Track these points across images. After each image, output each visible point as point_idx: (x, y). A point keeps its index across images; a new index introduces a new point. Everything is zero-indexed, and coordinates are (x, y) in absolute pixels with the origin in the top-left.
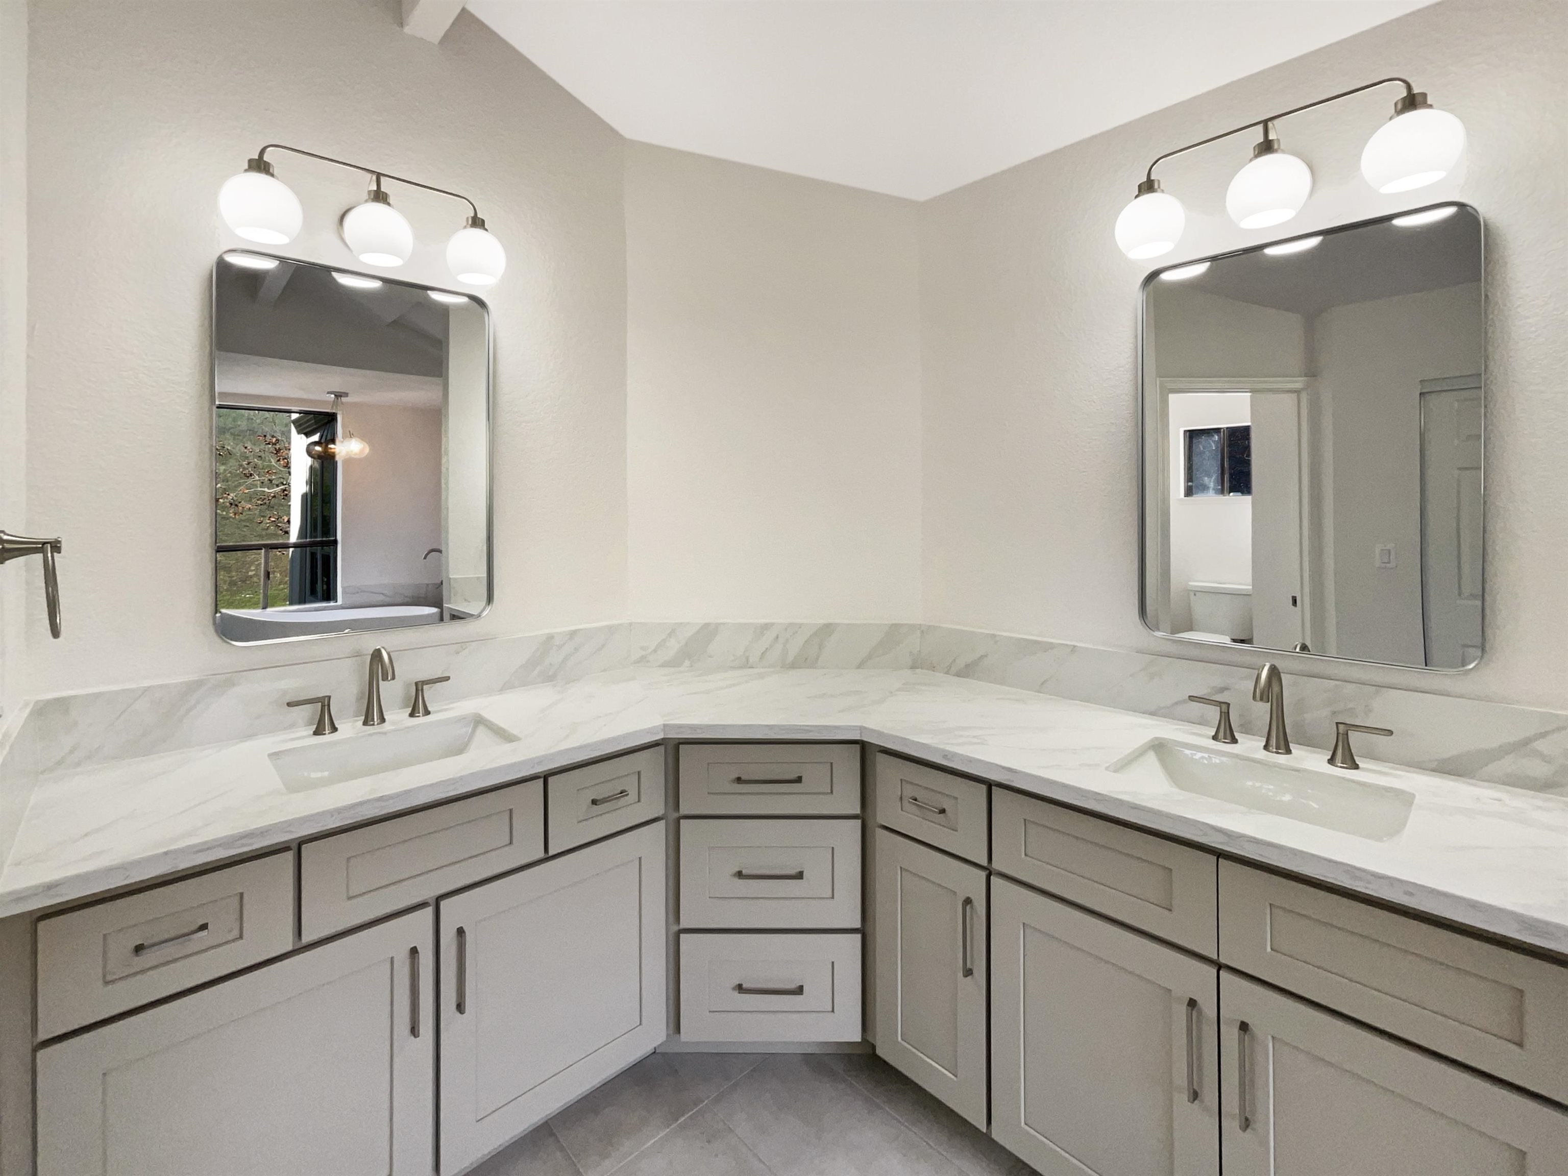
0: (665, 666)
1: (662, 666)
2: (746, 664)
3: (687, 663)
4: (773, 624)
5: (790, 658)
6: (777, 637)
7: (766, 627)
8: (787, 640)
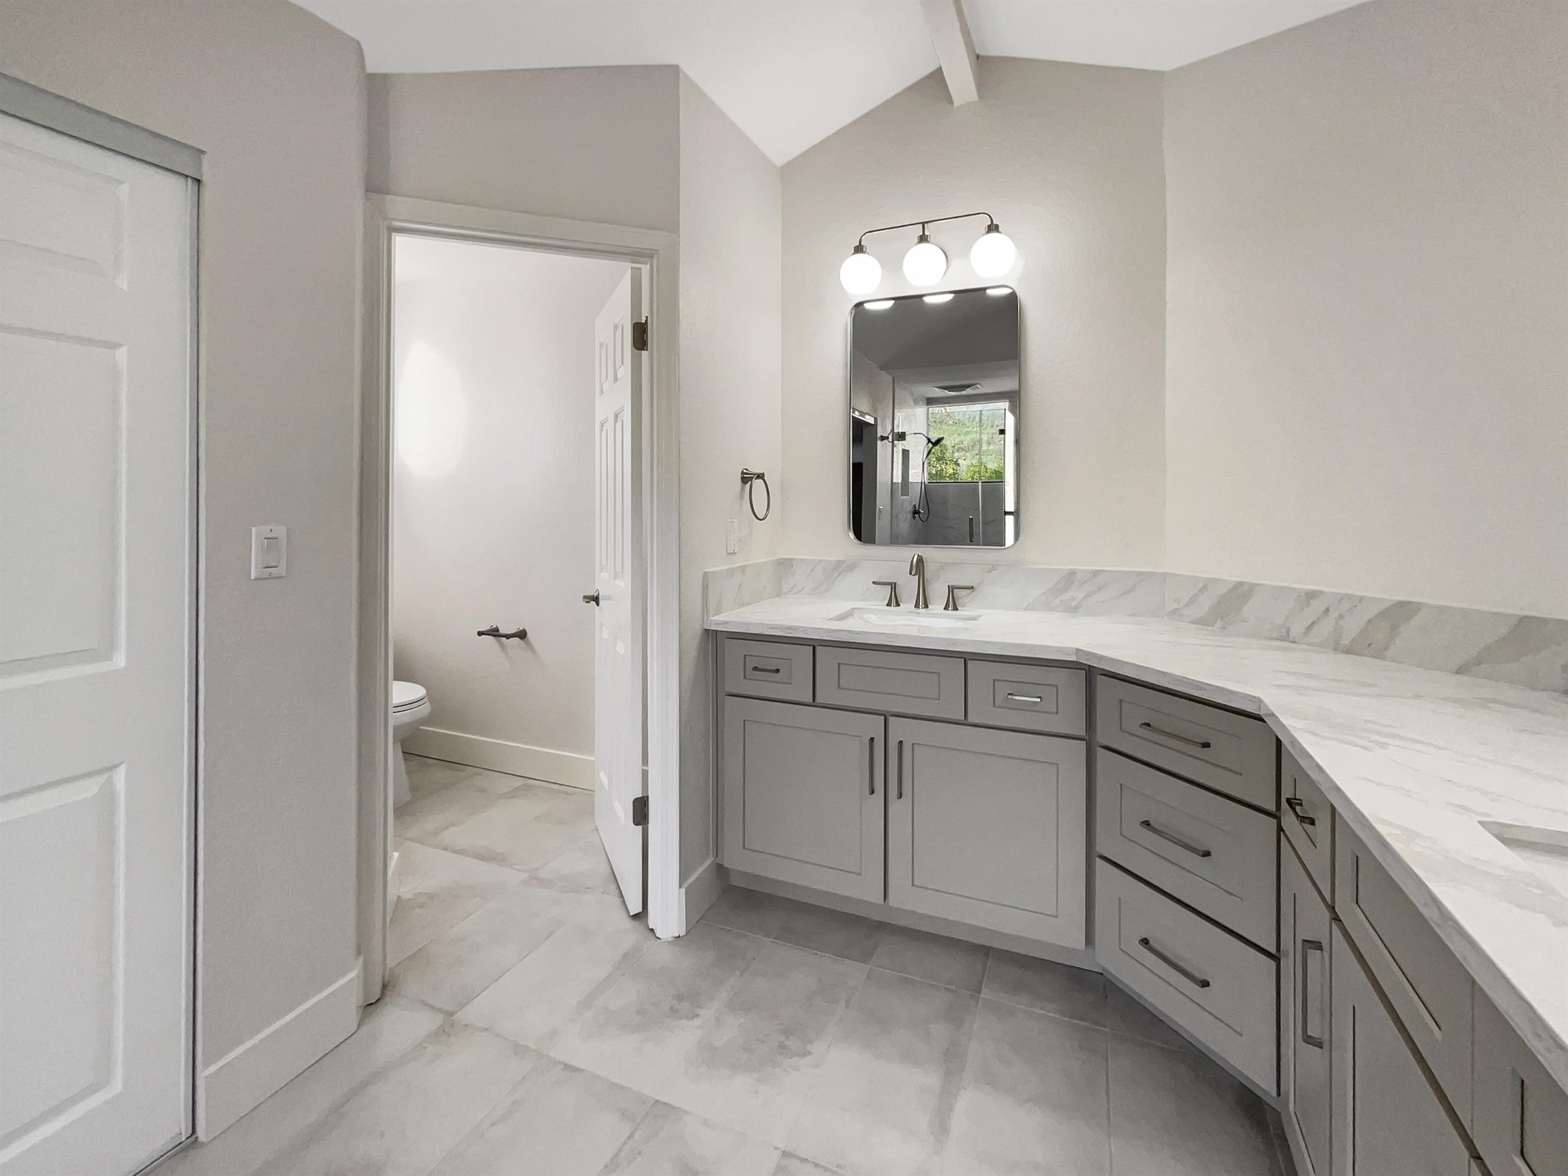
0: (1195, 623)
1: (1192, 622)
2: (1285, 637)
3: (1219, 624)
4: (1321, 592)
5: (1346, 641)
6: (1327, 610)
7: (1311, 596)
8: (1341, 616)
